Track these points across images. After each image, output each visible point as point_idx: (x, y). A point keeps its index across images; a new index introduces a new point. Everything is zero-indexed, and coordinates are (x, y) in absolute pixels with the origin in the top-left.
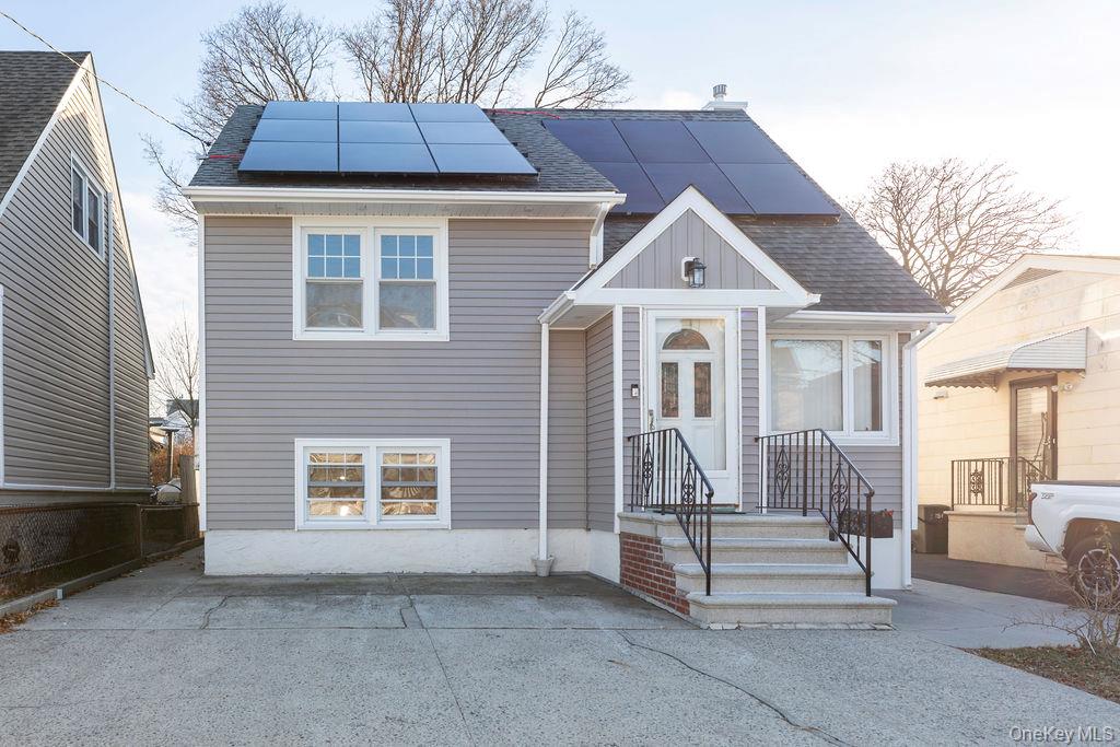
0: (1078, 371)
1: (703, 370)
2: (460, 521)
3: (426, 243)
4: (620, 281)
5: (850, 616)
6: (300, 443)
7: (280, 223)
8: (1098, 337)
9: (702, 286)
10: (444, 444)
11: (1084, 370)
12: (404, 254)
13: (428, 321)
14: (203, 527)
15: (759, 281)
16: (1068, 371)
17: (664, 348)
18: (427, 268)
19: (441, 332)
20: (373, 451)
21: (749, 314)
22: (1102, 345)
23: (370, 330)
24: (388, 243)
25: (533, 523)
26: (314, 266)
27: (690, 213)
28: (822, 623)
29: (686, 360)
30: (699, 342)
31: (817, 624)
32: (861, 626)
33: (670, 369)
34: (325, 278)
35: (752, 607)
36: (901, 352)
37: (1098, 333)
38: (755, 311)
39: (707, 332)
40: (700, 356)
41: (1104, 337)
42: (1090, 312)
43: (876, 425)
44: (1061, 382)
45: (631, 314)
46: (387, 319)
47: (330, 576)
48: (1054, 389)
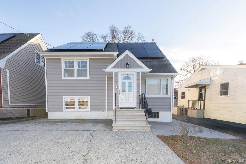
0: (209, 85)
1: (130, 83)
2: (92, 110)
3: (86, 62)
4: (114, 67)
5: (142, 128)
6: (64, 97)
7: (59, 59)
8: (212, 79)
9: (128, 68)
10: (89, 97)
11: (210, 85)
12: (82, 65)
13: (86, 76)
14: (47, 111)
15: (140, 67)
16: (207, 85)
17: (123, 79)
18: (86, 67)
19: (88, 78)
20: (76, 98)
21: (138, 73)
22: (213, 80)
23: (76, 77)
24: (79, 62)
25: (104, 110)
26: (66, 66)
27: (127, 55)
28: (136, 130)
29: (127, 81)
30: (129, 78)
31: (135, 130)
32: (143, 130)
33: (124, 83)
34: (68, 69)
35: (122, 126)
36: (171, 81)
37: (212, 78)
38: (139, 72)
39: (131, 76)
40: (130, 81)
41: (213, 79)
42: (211, 75)
43: (167, 93)
44: (206, 87)
45: (116, 74)
46: (79, 75)
47: (69, 119)
48: (205, 88)
